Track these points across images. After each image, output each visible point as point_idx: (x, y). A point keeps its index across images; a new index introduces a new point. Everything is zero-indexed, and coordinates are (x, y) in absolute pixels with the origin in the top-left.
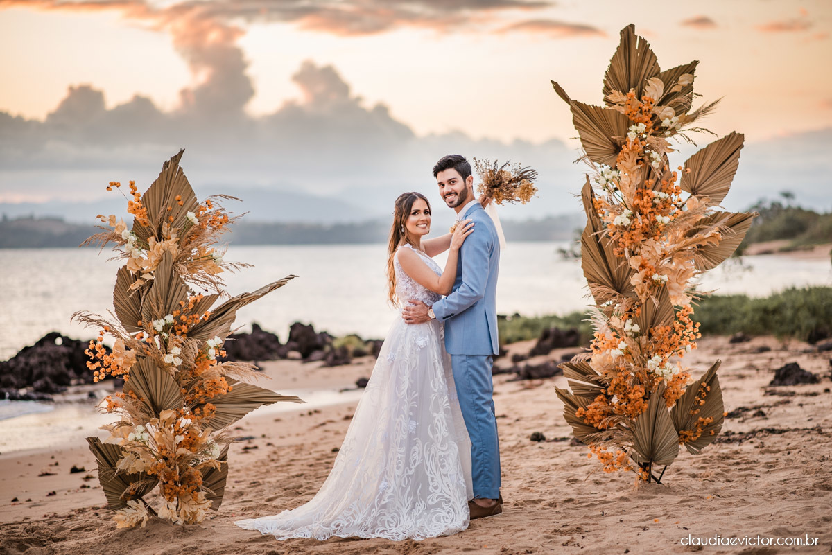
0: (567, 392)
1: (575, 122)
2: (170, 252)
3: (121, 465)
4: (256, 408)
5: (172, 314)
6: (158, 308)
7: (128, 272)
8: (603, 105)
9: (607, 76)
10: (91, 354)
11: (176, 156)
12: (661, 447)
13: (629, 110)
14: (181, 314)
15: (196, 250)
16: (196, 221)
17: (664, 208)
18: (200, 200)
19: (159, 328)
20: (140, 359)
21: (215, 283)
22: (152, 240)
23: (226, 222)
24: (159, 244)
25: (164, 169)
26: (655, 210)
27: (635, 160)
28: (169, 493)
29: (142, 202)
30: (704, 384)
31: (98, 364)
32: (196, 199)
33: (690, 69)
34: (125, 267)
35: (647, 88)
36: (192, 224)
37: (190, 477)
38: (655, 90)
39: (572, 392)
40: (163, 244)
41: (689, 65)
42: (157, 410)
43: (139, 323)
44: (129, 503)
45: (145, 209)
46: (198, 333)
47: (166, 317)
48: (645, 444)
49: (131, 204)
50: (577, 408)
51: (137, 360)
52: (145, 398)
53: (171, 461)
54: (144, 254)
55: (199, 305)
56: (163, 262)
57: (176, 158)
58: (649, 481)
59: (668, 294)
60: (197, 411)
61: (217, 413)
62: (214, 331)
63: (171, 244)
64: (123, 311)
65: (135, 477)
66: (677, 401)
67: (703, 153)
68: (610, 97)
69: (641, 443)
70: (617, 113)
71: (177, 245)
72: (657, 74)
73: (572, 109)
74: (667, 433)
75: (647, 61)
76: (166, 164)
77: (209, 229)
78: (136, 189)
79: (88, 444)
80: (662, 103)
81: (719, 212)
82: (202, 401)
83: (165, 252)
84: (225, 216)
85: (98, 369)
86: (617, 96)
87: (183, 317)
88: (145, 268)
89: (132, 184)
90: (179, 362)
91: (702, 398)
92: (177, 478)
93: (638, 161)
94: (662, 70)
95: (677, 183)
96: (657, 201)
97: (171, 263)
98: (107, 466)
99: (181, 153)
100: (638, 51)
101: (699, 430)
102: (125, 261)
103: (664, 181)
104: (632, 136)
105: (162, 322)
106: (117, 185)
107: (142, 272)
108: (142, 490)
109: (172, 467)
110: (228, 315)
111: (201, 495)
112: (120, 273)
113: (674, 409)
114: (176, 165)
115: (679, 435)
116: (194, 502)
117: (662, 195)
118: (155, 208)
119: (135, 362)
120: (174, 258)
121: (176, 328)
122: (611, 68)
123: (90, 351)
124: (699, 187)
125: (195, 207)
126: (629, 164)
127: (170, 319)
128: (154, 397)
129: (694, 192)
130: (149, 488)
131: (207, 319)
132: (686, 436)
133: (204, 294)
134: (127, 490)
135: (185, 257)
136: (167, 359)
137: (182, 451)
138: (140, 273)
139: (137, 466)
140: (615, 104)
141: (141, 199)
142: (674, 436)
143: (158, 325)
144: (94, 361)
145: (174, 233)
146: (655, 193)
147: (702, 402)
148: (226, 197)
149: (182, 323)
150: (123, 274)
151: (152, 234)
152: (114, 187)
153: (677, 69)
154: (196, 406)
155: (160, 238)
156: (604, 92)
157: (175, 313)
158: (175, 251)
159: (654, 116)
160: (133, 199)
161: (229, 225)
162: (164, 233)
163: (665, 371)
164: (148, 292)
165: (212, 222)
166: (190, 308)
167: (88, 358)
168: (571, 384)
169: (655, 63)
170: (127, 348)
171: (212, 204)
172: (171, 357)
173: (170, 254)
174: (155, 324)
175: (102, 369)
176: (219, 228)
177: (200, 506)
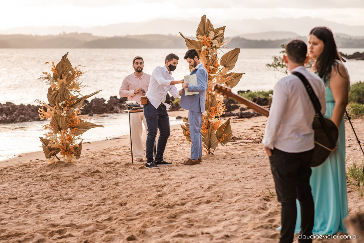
0: (184, 126)
1: (187, 45)
3: (49, 145)
4: (90, 129)
6: (61, 99)
7: (51, 89)
8: (196, 40)
9: (197, 30)
10: (40, 112)
12: (213, 143)
13: (204, 41)
14: (67, 101)
15: (72, 82)
16: (71, 74)
17: (214, 71)
18: (73, 67)
20: (55, 114)
21: (78, 91)
22: (58, 79)
23: (81, 74)
24: (60, 80)
25: (63, 58)
26: (210, 72)
27: (205, 56)
28: (64, 154)
29: (56, 68)
30: (224, 124)
31: (42, 115)
32: (72, 67)
33: (223, 28)
34: (50, 87)
35: (210, 34)
36: (71, 75)
37: (70, 149)
38: (212, 35)
39: (186, 126)
40: (62, 80)
41: (223, 27)
42: (60, 129)
43: (55, 103)
44: (51, 156)
45: (56, 70)
46: (73, 107)
48: (208, 142)
49: (52, 68)
50: (187, 131)
52: (57, 126)
53: (64, 144)
54: (56, 83)
55: (72, 99)
56: (62, 86)
57: (66, 55)
58: (210, 154)
59: (215, 97)
60: (72, 130)
61: (78, 130)
62: (77, 106)
64: (50, 100)
65: (53, 149)
66: (218, 129)
67: (227, 54)
68: (198, 37)
69: (206, 142)
70: (200, 42)
71: (66, 81)
72: (213, 30)
73: (186, 41)
74: (215, 139)
75: (210, 26)
76: (63, 57)
77: (76, 76)
78: (54, 64)
79: (40, 139)
80: (214, 39)
81: (232, 73)
82: (73, 127)
83: (62, 83)
84: (81, 72)
85: (42, 116)
86: (200, 37)
87: (68, 102)
88: (56, 87)
90: (66, 115)
91: (224, 129)
92: (66, 149)
93: (206, 57)
94: (215, 29)
95: (219, 63)
96: (211, 69)
97: (64, 86)
98: (45, 145)
99: (68, 53)
100: (207, 23)
101: (224, 138)
102: (50, 86)
103: (214, 63)
104: (203, 49)
105: (61, 103)
106: (49, 63)
108: (55, 153)
109: (64, 146)
110: (82, 102)
111: (73, 154)
112: (49, 89)
113: (217, 132)
114: (66, 57)
115: (218, 140)
116: (71, 157)
117: (213, 67)
118: (60, 70)
119: (53, 115)
120: (65, 84)
121: (66, 105)
122: (199, 28)
123: (39, 111)
124: (226, 64)
125: (72, 70)
126: (203, 58)
127: (64, 102)
128: (59, 126)
129: (225, 66)
130: (57, 152)
131: (75, 103)
132: (220, 140)
133: (74, 95)
134: (51, 153)
135: (69, 84)
136: (62, 114)
137: (67, 141)
139: (53, 146)
140: (200, 39)
141: (55, 67)
142: (217, 140)
143: (60, 104)
144: (41, 114)
145: (66, 77)
146: (210, 67)
147: (224, 130)
148: (81, 66)
149: (67, 104)
150: (50, 89)
151: (59, 77)
152: (47, 63)
153: (219, 28)
154: (72, 128)
155: (61, 78)
156: (197, 35)
157: (65, 101)
158: (65, 82)
159: (212, 43)
160: (53, 67)
161: (82, 75)
162: (63, 77)
163: (212, 120)
164: (57, 94)
165: (77, 74)
166: (70, 99)
167: (39, 113)
168: (185, 124)
169: (212, 27)
170: (51, 111)
171: (77, 68)
172: (64, 114)
173: (64, 84)
174: (59, 104)
175: (43, 116)
176: (79, 76)
177: (73, 158)
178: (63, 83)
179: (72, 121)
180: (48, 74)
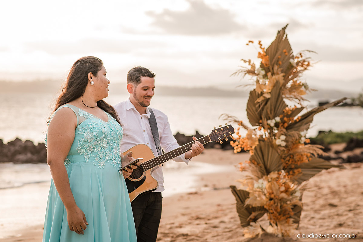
3: (248, 202)
4: (321, 171)
5: (279, 117)
6: (271, 113)
7: (256, 92)
11: (284, 28)
14: (284, 116)
19: (272, 125)
20: (261, 142)
23: (309, 66)
24: (273, 77)
25: (278, 34)
29: (265, 52)
31: (237, 143)
32: (293, 52)
34: (254, 90)
36: (293, 66)
37: (286, 211)
40: (276, 76)
42: (267, 172)
43: (261, 121)
44: (251, 223)
46: (293, 128)
47: (276, 118)
49: (261, 53)
51: (259, 142)
52: (262, 165)
53: (276, 200)
55: (293, 113)
56: (275, 87)
57: (284, 29)
60: (291, 173)
62: (302, 127)
63: (280, 77)
65: (254, 209)
76: (279, 32)
77: (299, 69)
78: (261, 45)
79: (230, 189)
82: (293, 166)
84: (309, 63)
85: (237, 146)
87: (285, 119)
88: (265, 91)
89: (260, 42)
90: (284, 144)
97: (279, 89)
98: (240, 203)
99: (287, 26)
102: (255, 86)
105: (274, 121)
106: (252, 42)
107: (263, 92)
108: (257, 217)
109: (276, 204)
110: (309, 119)
111: (291, 220)
112: (251, 93)
114: (284, 33)
116: (287, 224)
118: (271, 56)
121: (281, 125)
127: (278, 119)
128: (266, 164)
130: (262, 215)
131: (298, 120)
134: (251, 216)
135: (286, 85)
136: (278, 142)
137: (284, 195)
138: (262, 93)
139: (256, 203)
143: (272, 123)
144: (235, 141)
149: (284, 122)
150: (253, 94)
151: (269, 71)
152: (250, 44)
154: (289, 170)
155: (273, 74)
158: (282, 81)
160: (261, 50)
162: (275, 71)
164: (266, 104)
166: (289, 114)
171: (302, 55)
172: (280, 141)
173: (280, 83)
174: (269, 122)
175: (239, 146)
176: (306, 69)
177: (291, 227)
178: (277, 82)
179: (292, 156)
180: (252, 63)
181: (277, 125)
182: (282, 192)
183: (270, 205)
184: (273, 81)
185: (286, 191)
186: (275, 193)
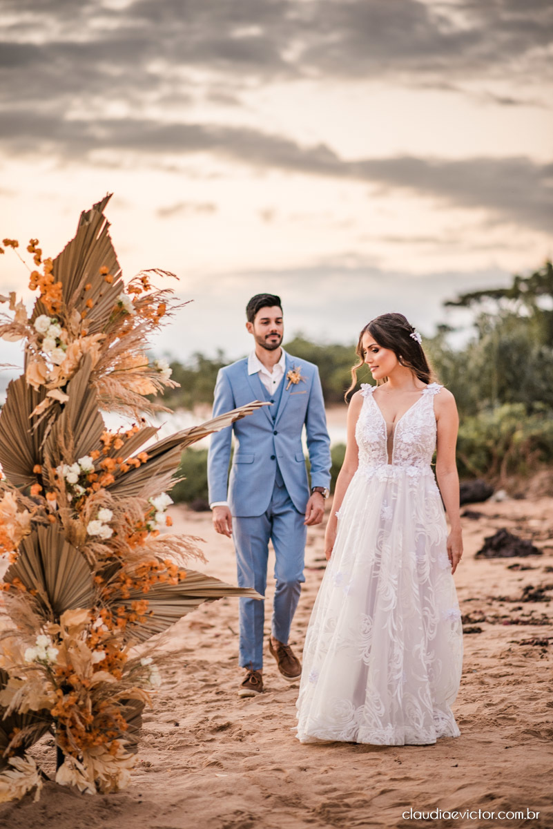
2: (90, 357)
5: (90, 456)
6: (67, 446)
7: (25, 385)
11: (100, 204)
14: (103, 455)
16: (131, 309)
19: (73, 479)
23: (164, 313)
25: (82, 222)
29: (50, 272)
34: (21, 378)
36: (126, 313)
37: (107, 718)
43: (37, 469)
44: (12, 761)
47: (80, 461)
51: (33, 528)
52: (39, 590)
56: (79, 372)
57: (100, 206)
60: (122, 611)
63: (91, 343)
71: (99, 346)
76: (85, 216)
78: (41, 253)
83: (84, 356)
87: (106, 462)
88: (52, 381)
89: (34, 245)
90: (107, 533)
92: (89, 719)
97: (90, 374)
99: (107, 199)
102: (23, 369)
105: (76, 469)
106: (14, 244)
107: (47, 387)
109: (82, 702)
110: (168, 461)
111: (122, 743)
112: (13, 388)
114: (102, 217)
116: (111, 757)
119: (29, 531)
120: (93, 364)
127: (87, 463)
128: (52, 588)
131: (138, 463)
134: (13, 741)
136: (94, 528)
137: (104, 676)
138: (44, 389)
139: (30, 702)
143: (71, 473)
148: (161, 272)
150: (16, 388)
152: (9, 248)
157: (93, 453)
158: (95, 354)
164: (56, 419)
166: (119, 447)
171: (149, 282)
172: (99, 525)
173: (90, 360)
174: (61, 469)
176: (156, 322)
177: (122, 764)
180: (17, 302)
181: (83, 478)
182: (97, 668)
183: (67, 707)
184: (75, 354)
185: (109, 665)
186: (79, 672)
